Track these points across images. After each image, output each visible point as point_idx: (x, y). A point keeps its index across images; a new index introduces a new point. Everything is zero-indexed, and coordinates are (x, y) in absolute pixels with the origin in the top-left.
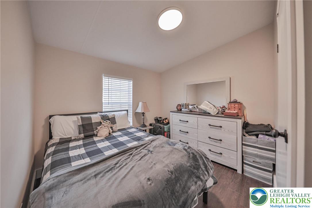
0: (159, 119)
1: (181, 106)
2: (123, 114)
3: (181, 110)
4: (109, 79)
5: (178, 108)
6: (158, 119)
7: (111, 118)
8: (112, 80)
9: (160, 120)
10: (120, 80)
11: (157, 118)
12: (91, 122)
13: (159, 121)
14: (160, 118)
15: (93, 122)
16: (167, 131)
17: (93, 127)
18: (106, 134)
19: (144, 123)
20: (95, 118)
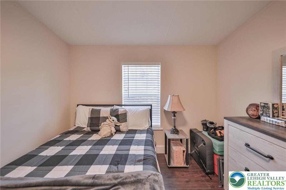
0: (208, 125)
1: (258, 110)
2: (141, 109)
3: (259, 118)
4: (128, 67)
5: (251, 112)
6: (206, 124)
7: (121, 114)
8: (137, 68)
9: (211, 126)
10: (147, 67)
11: (205, 122)
12: (99, 116)
13: (209, 129)
14: (212, 123)
15: (101, 116)
16: (219, 154)
17: (99, 122)
18: (105, 134)
19: (175, 127)
20: (105, 112)
